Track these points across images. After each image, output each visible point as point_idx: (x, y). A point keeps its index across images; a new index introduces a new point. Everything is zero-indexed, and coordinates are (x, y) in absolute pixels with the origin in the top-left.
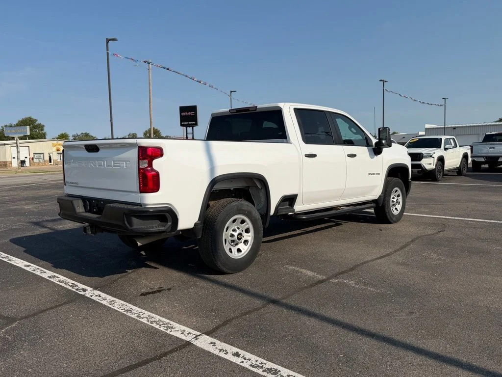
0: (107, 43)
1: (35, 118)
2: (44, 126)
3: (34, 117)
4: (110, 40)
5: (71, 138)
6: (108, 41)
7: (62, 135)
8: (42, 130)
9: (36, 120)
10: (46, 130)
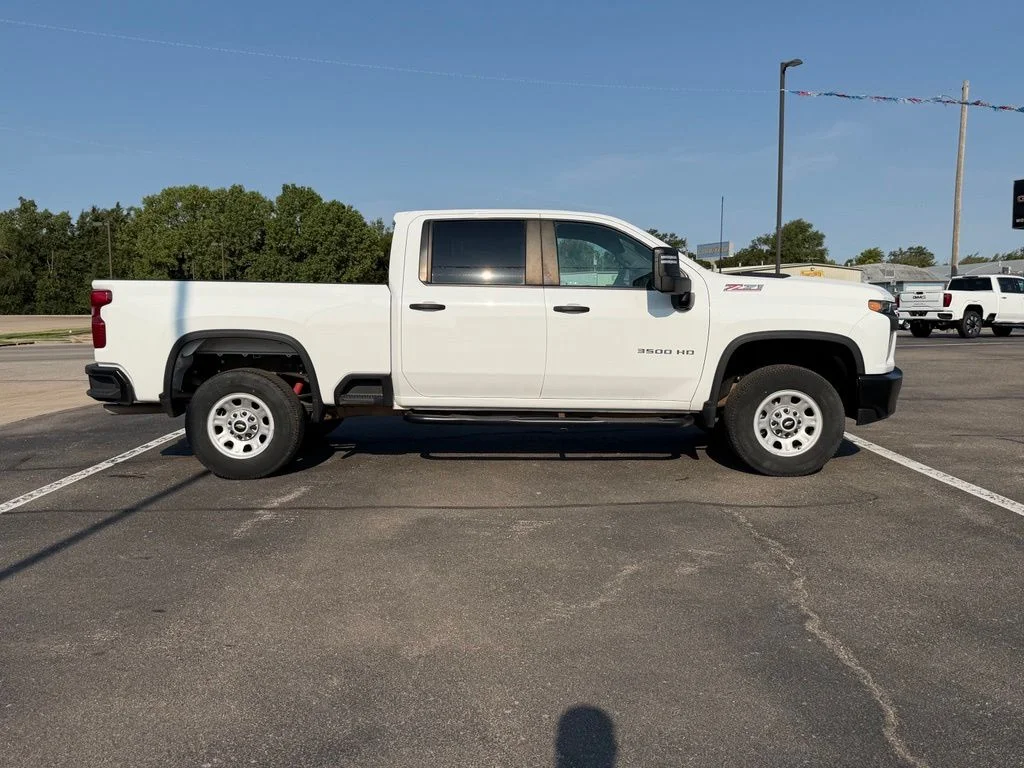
0: (783, 72)
1: (809, 222)
2: (823, 236)
3: (806, 220)
4: (787, 65)
5: (886, 258)
6: (784, 67)
7: (870, 252)
8: (820, 244)
9: (810, 226)
10: (826, 243)
